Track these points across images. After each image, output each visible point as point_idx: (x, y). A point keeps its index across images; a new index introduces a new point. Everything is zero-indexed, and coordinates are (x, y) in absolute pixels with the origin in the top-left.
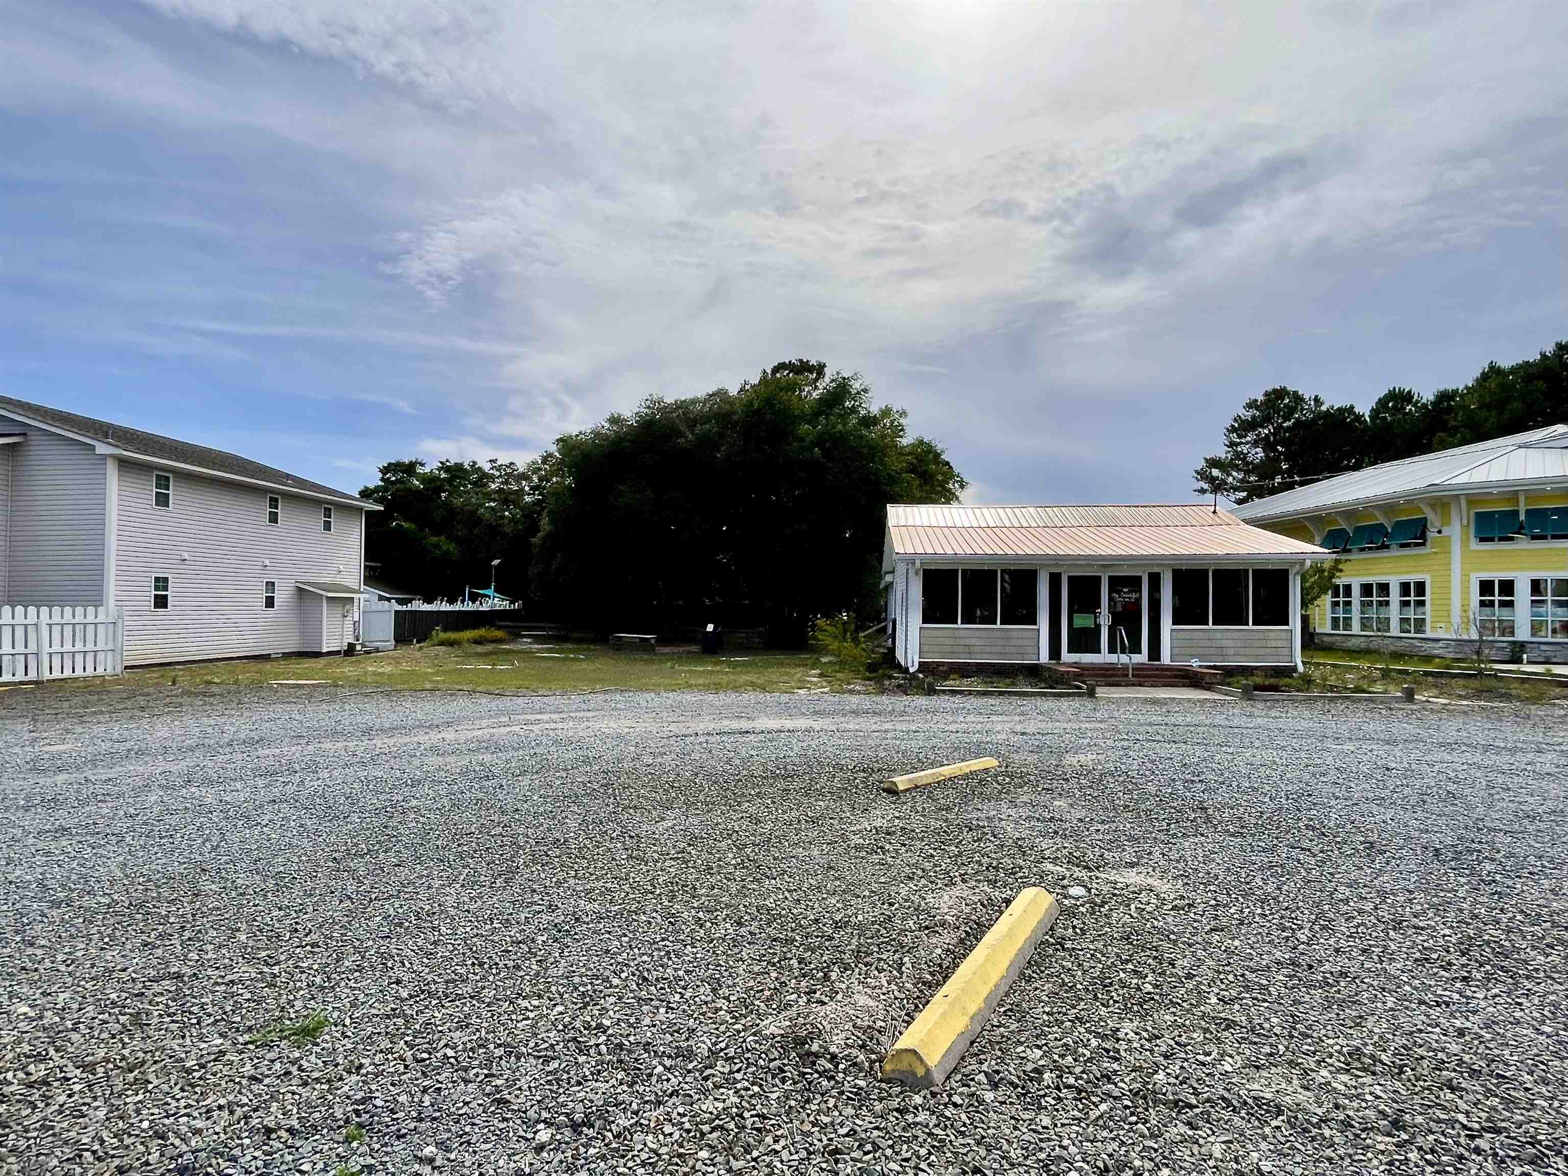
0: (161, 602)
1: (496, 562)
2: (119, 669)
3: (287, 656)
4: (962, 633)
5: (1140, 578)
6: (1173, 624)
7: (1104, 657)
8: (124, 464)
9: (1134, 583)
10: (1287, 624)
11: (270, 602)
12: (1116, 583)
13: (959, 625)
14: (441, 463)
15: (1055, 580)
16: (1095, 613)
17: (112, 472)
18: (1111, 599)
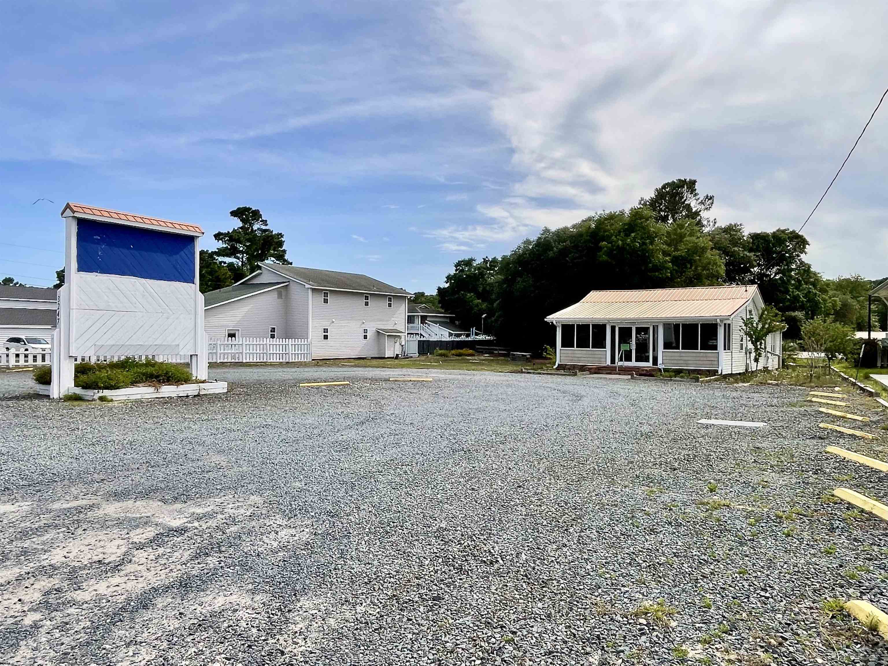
0: (326, 337)
1: (484, 316)
2: (311, 360)
3: (373, 358)
4: (576, 352)
5: (649, 328)
6: (664, 349)
7: (633, 363)
8: (313, 290)
9: (646, 330)
10: (717, 350)
11: (365, 337)
12: (639, 330)
13: (575, 348)
14: (483, 259)
15: (613, 328)
16: (630, 344)
17: (310, 292)
18: (636, 337)
